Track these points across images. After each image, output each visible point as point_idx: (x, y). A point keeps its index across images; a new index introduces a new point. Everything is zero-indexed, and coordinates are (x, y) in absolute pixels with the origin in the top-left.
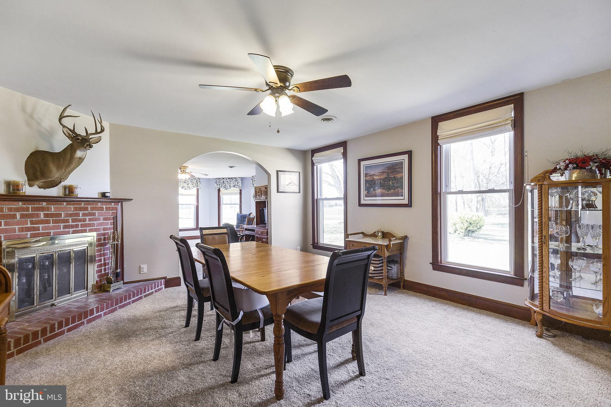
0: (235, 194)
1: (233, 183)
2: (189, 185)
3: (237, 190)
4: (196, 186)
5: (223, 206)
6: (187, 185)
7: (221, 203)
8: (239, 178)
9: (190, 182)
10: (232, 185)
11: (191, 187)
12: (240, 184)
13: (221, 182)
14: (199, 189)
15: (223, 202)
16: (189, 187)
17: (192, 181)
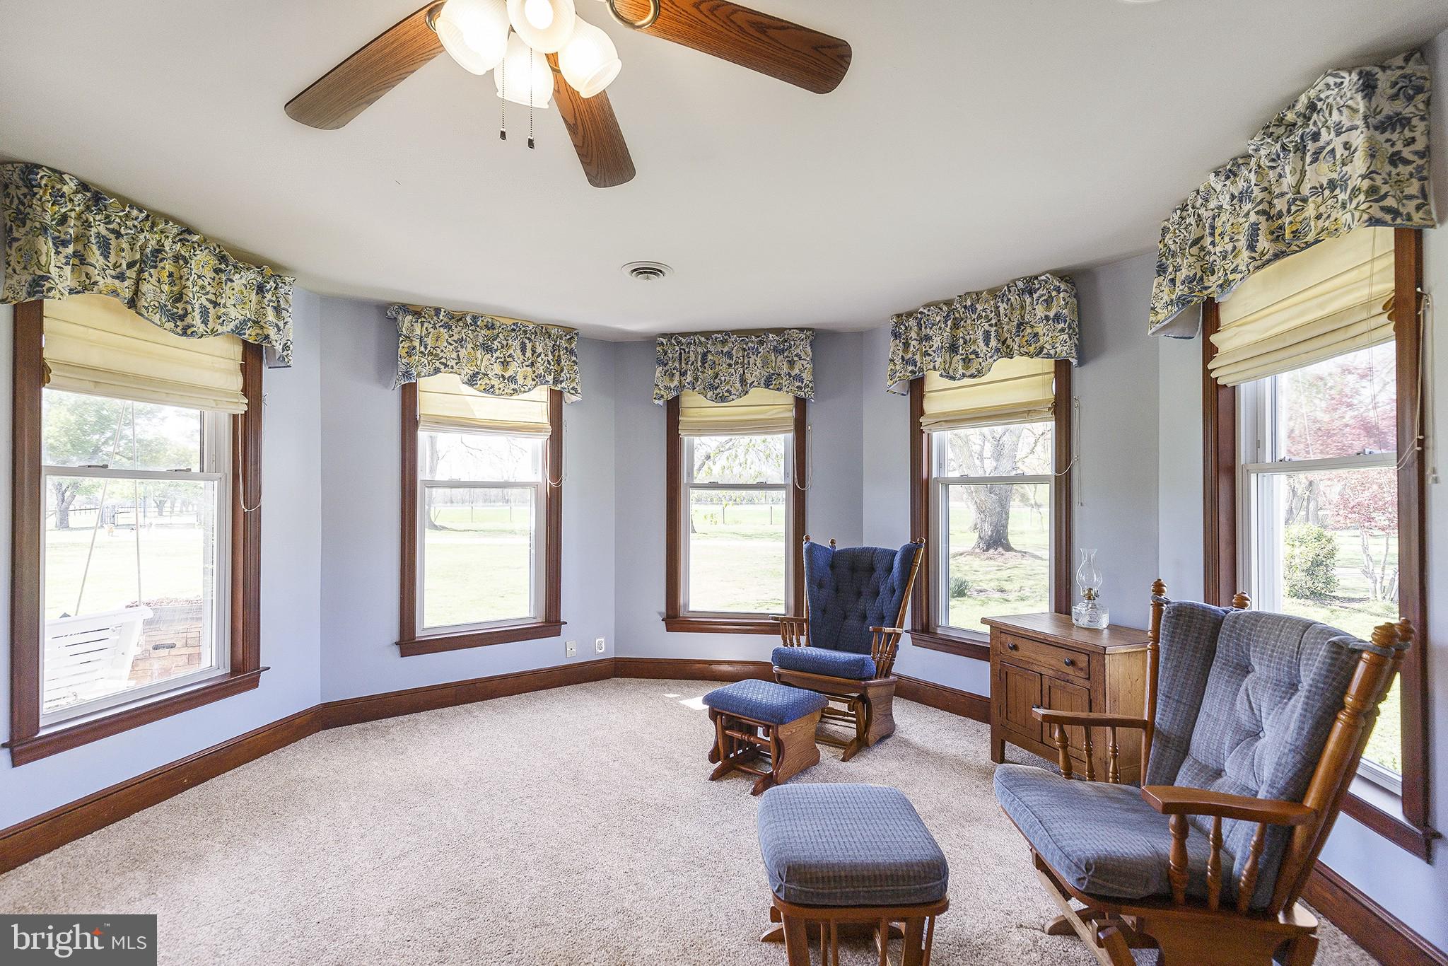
0: (766, 426)
1: (765, 364)
2: (513, 367)
3: (779, 403)
4: (550, 378)
5: (695, 494)
6: (497, 369)
7: (684, 479)
8: (802, 330)
9: (519, 352)
10: (755, 374)
11: (520, 381)
12: (804, 368)
13: (692, 358)
14: (566, 395)
15: (690, 474)
16: (512, 379)
17: (529, 346)
